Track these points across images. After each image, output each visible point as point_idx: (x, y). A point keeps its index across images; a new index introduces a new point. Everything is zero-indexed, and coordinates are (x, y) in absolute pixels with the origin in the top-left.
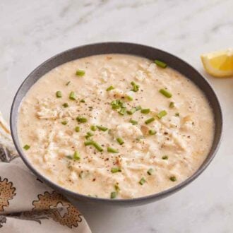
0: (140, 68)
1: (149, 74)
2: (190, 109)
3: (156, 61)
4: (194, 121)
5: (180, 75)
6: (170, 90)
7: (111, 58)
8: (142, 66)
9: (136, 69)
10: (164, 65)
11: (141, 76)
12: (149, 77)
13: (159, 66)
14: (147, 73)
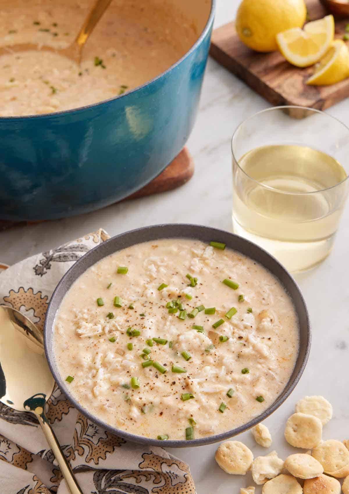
0: (194, 255)
1: (206, 261)
2: (263, 302)
3: (212, 243)
4: (272, 317)
5: (243, 258)
6: (235, 280)
7: (157, 246)
8: (196, 251)
9: (189, 256)
10: (223, 246)
11: (197, 265)
12: (207, 265)
13: (216, 248)
14: (203, 259)
